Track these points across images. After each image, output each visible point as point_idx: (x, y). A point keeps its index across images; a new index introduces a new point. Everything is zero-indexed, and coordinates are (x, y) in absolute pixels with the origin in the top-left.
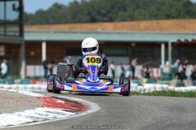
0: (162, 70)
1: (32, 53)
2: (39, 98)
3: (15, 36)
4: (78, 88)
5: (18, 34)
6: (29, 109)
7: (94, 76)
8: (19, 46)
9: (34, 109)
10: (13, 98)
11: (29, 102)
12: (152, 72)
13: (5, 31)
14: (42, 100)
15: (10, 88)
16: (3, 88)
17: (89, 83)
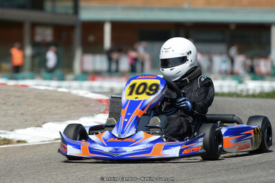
0: (272, 63)
1: (91, 38)
2: (100, 101)
3: (66, 14)
4: (91, 151)
5: (71, 11)
6: (86, 116)
7: (125, 123)
8: (71, 28)
9: (93, 116)
10: (63, 101)
11: (87, 106)
12: (258, 65)
13: (54, 7)
14: (105, 103)
15: (59, 87)
16: (48, 86)
17: (112, 139)
